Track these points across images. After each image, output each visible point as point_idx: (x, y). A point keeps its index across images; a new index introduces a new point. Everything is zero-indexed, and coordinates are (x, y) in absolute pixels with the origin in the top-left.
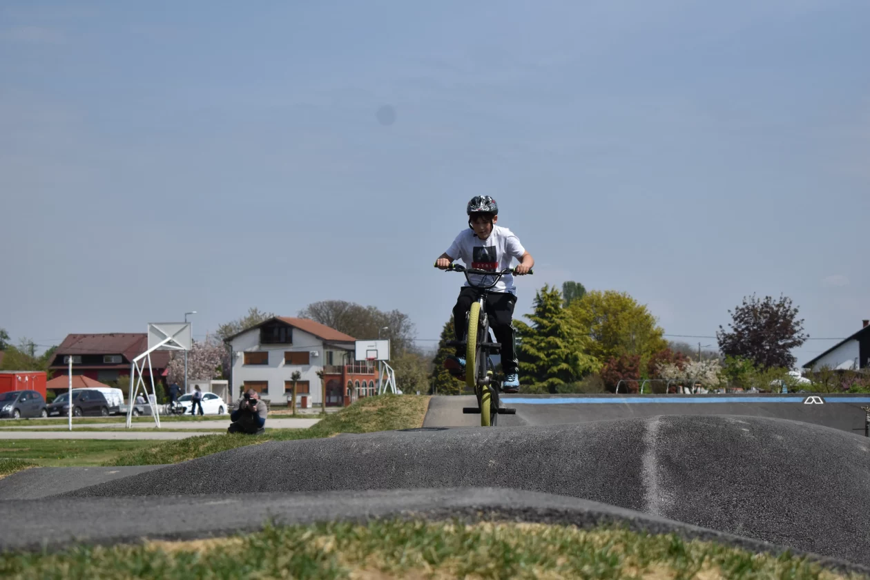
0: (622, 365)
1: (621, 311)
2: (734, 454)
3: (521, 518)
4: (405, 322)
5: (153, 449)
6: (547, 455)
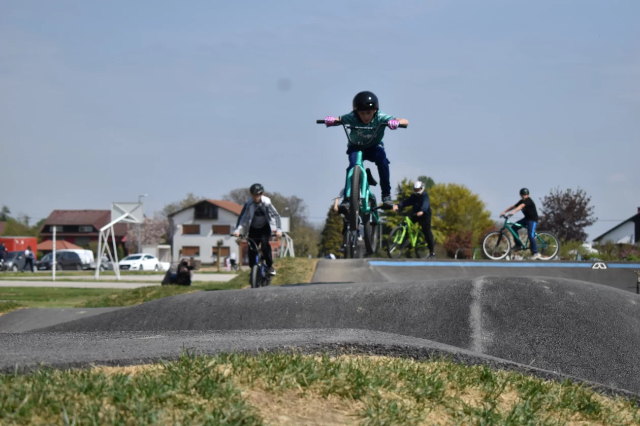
0: (460, 238)
1: (460, 198)
2: (538, 305)
3: (373, 352)
4: (301, 205)
5: (113, 296)
6: (400, 304)
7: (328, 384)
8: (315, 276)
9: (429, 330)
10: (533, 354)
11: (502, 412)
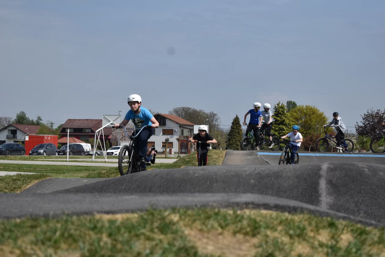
0: (312, 138)
1: (312, 115)
2: (361, 180)
3: (263, 208)
4: (216, 117)
5: (103, 171)
6: (277, 178)
7: (237, 227)
8: (225, 160)
9: (294, 195)
10: (358, 210)
11: (342, 246)
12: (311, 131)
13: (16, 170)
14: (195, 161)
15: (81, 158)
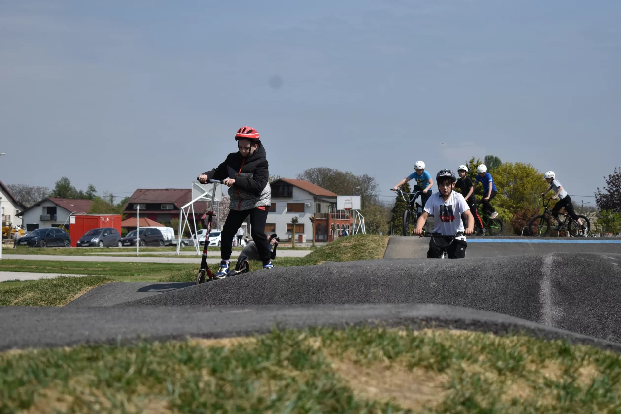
0: (526, 215)
1: (526, 177)
2: (606, 281)
3: (453, 326)
4: (372, 183)
5: (195, 271)
6: (472, 279)
7: (413, 357)
8: (387, 252)
9: (500, 305)
10: (602, 329)
11: (582, 385)
12: (525, 204)
13: (57, 271)
14: (339, 254)
15: (159, 251)
